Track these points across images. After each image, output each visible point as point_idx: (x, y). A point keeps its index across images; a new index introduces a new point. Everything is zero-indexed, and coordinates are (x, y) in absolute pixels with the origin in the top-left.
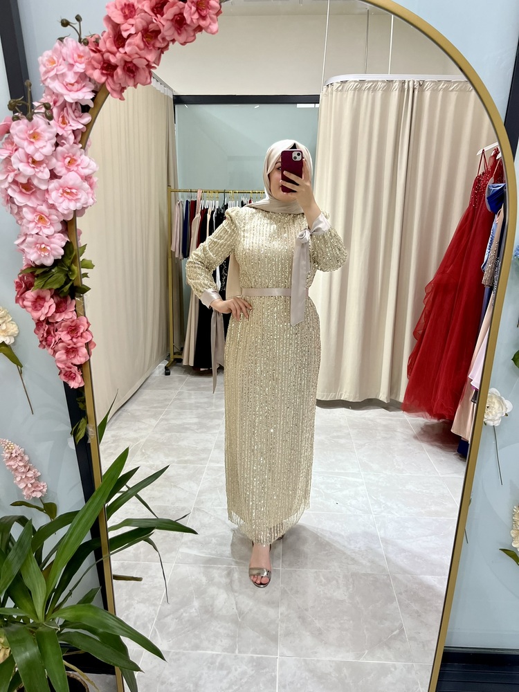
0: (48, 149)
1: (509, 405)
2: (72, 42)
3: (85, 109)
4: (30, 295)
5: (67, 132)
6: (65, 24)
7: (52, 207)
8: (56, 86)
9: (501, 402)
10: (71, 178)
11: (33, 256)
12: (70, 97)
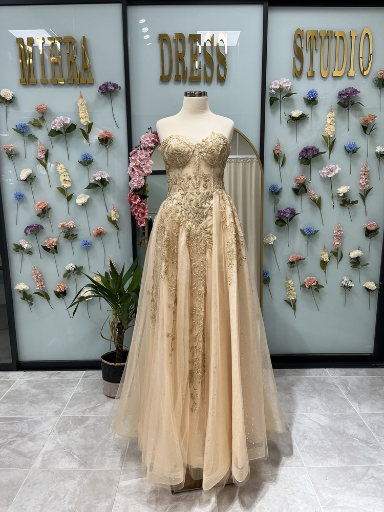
0: (144, 157)
1: (275, 238)
2: (150, 133)
3: (152, 148)
4: (134, 197)
5: (148, 154)
6: (149, 129)
7: (143, 171)
8: (146, 142)
9: (273, 237)
10: (148, 165)
11: (136, 185)
12: (150, 145)
